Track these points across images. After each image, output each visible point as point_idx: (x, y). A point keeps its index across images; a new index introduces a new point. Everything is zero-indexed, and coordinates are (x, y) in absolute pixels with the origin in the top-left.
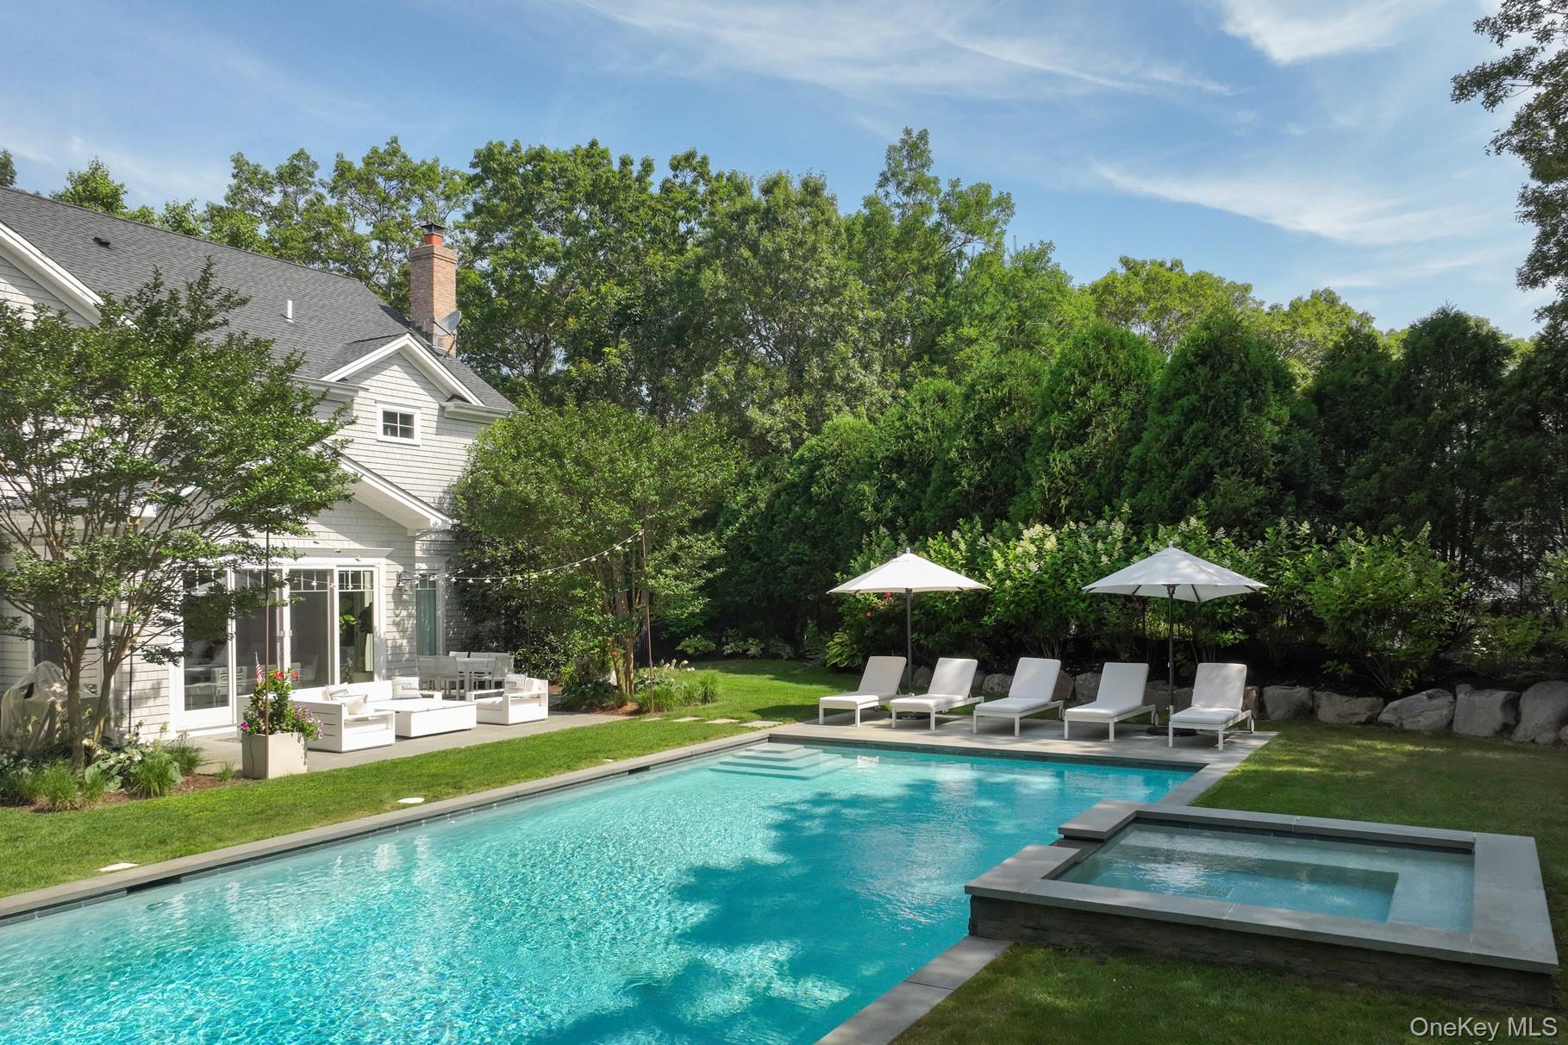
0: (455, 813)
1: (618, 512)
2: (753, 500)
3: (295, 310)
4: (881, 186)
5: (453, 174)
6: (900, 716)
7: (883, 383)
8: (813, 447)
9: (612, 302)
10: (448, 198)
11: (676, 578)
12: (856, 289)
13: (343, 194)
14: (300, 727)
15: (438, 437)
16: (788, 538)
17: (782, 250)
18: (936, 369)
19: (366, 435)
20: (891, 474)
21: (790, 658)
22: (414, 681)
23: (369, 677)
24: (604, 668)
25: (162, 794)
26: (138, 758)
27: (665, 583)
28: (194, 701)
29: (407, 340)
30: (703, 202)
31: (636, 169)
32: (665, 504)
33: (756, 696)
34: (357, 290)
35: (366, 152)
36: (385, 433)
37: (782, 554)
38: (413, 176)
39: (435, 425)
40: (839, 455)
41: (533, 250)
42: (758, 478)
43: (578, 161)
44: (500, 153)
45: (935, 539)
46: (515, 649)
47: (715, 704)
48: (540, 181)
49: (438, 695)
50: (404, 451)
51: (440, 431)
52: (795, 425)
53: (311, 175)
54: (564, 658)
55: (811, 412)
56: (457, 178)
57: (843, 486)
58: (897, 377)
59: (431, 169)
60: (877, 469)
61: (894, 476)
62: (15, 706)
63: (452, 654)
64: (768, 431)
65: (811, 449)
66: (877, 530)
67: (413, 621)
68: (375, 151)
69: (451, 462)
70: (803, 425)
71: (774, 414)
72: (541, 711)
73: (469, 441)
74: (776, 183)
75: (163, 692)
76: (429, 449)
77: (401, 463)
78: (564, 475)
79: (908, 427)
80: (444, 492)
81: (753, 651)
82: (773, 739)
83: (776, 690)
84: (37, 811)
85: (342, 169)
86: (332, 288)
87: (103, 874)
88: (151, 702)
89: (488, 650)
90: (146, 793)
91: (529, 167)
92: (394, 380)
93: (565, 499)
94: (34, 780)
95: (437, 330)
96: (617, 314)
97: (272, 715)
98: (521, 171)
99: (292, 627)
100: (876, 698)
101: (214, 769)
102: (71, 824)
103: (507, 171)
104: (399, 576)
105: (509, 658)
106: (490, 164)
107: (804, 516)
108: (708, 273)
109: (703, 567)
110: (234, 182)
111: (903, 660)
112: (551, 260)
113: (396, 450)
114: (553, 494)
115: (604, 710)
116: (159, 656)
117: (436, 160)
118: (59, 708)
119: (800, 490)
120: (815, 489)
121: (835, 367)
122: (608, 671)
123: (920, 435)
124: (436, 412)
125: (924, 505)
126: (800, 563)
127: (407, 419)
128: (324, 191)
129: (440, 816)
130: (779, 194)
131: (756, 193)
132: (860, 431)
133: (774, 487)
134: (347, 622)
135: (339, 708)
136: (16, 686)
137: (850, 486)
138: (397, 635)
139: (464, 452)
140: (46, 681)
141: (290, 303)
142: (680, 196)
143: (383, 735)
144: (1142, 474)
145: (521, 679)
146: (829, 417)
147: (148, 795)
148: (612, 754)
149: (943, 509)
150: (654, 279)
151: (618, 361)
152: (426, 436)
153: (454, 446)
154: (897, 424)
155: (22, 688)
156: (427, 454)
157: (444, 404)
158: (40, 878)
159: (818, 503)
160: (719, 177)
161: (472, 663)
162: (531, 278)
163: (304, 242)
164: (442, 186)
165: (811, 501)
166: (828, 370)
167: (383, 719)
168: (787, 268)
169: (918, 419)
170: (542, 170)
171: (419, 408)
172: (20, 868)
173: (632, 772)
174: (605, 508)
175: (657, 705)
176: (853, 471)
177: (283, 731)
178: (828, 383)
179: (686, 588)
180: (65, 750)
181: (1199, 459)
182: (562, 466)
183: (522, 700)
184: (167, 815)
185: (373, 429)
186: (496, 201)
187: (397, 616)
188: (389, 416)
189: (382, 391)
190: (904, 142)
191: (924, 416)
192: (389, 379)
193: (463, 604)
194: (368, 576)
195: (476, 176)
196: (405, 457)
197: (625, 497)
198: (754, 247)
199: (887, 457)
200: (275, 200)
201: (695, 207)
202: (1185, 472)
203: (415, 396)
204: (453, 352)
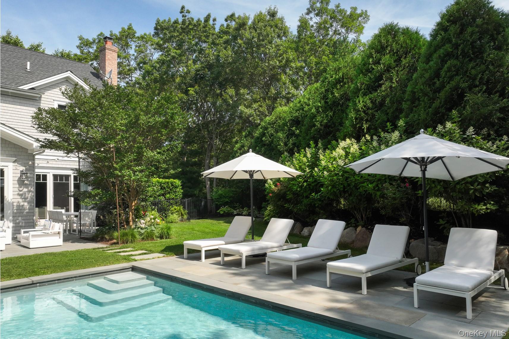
4: (307, 14)
29: (69, 74)
40: (275, 123)
42: (245, 137)
45: (299, 153)
60: (287, 126)
61: (294, 128)
67: (32, 194)
68: (123, 29)
79: (301, 105)
104: (22, 172)
120: (264, 139)
123: (307, 108)
138: (20, 200)
144: (413, 102)
146: (276, 108)
151: (193, 93)
181: (453, 83)
187: (20, 191)
188: (61, 107)
189: (57, 96)
199: (291, 120)
202: (442, 95)
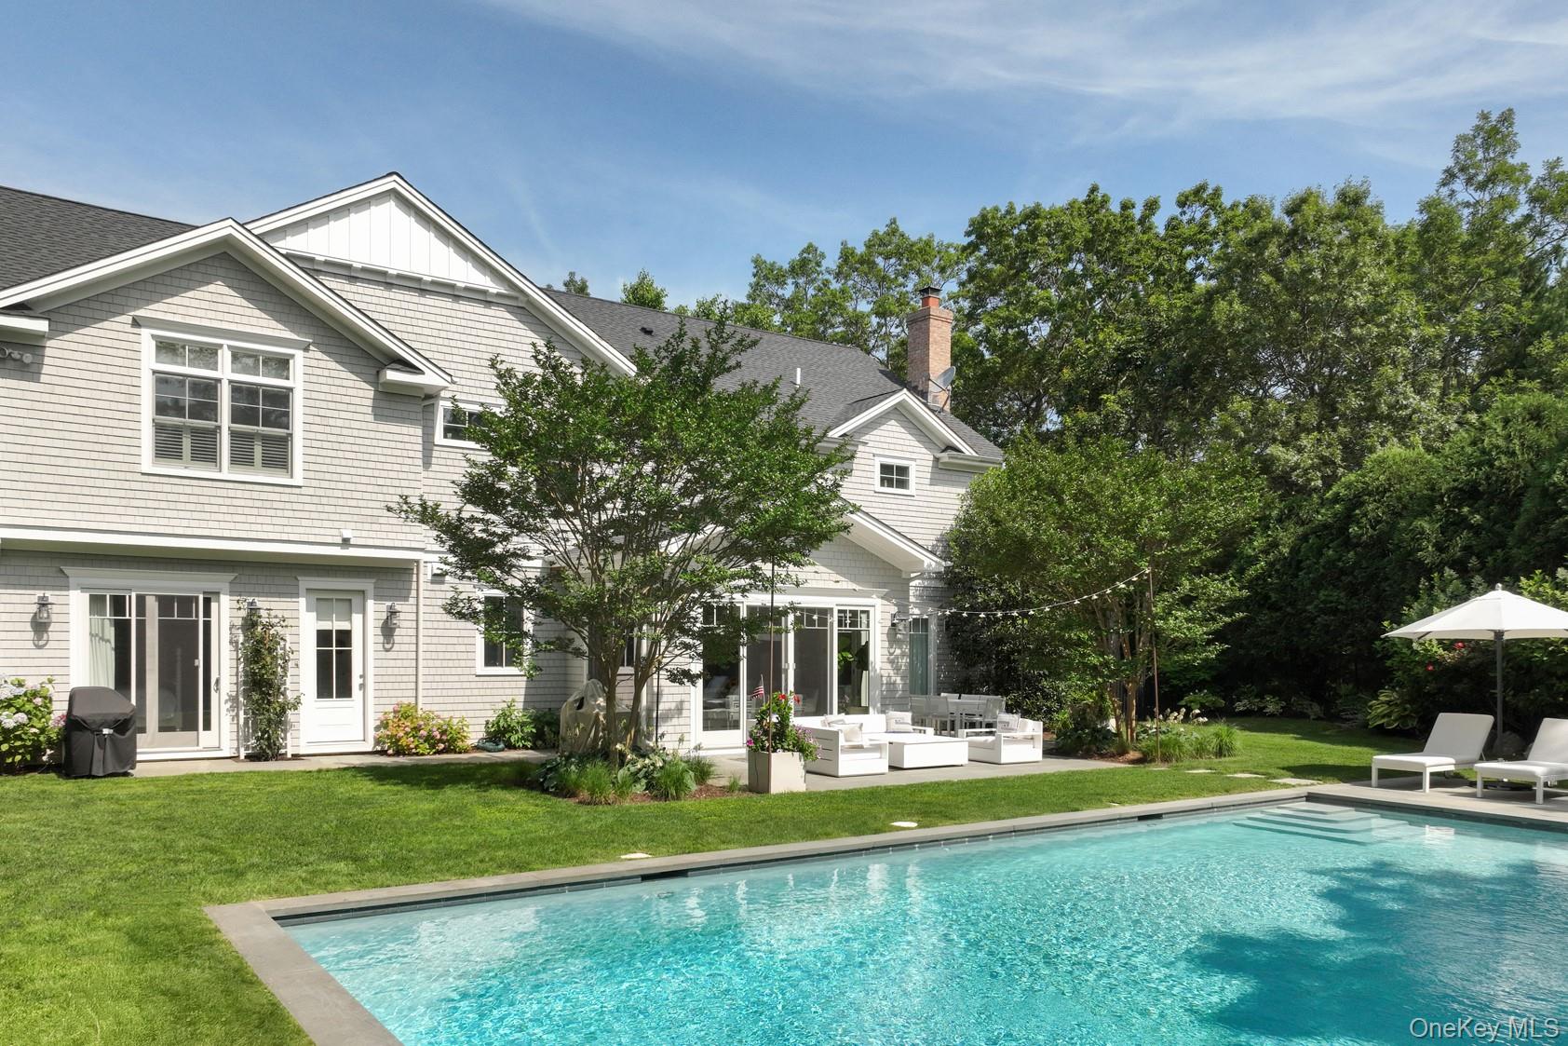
0: (949, 840)
1: (1122, 548)
2: (1274, 545)
3: (803, 377)
4: (1444, 184)
5: (948, 246)
6: (1487, 784)
7: (1444, 408)
8: (1351, 484)
9: (1110, 347)
10: (943, 270)
11: (1188, 620)
12: (1408, 304)
13: (847, 277)
14: (801, 748)
15: (932, 488)
16: (1317, 585)
17: (1310, 270)
18: (1524, 383)
19: (865, 487)
20: (1460, 507)
21: (1319, 718)
22: (908, 716)
23: (866, 711)
24: (1102, 715)
25: (678, 798)
26: (660, 764)
27: (1178, 624)
28: (711, 723)
29: (904, 395)
30: (1214, 234)
31: (1137, 213)
32: (1176, 540)
33: (1281, 753)
34: (858, 357)
35: (867, 236)
36: (882, 485)
37: (1310, 603)
38: (911, 251)
39: (929, 476)
40: (1386, 491)
41: (1027, 307)
42: (1280, 520)
43: (1075, 213)
44: (993, 218)
45: (1529, 578)
46: (1006, 693)
47: (1233, 759)
48: (1034, 239)
49: (930, 731)
50: (899, 501)
51: (934, 482)
52: (1326, 462)
53: (818, 264)
54: (1057, 706)
55: (1346, 446)
56: (952, 251)
57: (1393, 526)
58: (1466, 399)
59: (928, 243)
60: (1441, 502)
61: (1466, 509)
62: (570, 715)
63: (942, 694)
64: (1293, 469)
65: (1348, 486)
66: (1441, 573)
67: (906, 660)
68: (875, 234)
69: (944, 511)
70: (1338, 460)
71: (1300, 450)
72: (1035, 752)
73: (963, 491)
74: (1304, 201)
75: (685, 713)
76: (923, 499)
77: (896, 512)
78: (1063, 512)
79: (1483, 452)
80: (938, 541)
81: (1271, 708)
82: (1311, 798)
83: (1305, 749)
84: (580, 802)
85: (846, 255)
86: (836, 358)
87: (622, 860)
88: (675, 721)
89: (978, 693)
90: (666, 797)
91: (1024, 227)
92: (891, 434)
93: (1064, 535)
94: (580, 777)
95: (932, 387)
96: (1115, 360)
97: (774, 736)
98: (1016, 231)
99: (797, 660)
100: (1453, 761)
101: (724, 782)
102: (603, 816)
103: (1001, 234)
104: (894, 616)
105: (1002, 701)
106: (984, 230)
107: (1339, 560)
108: (1223, 305)
109: (1221, 610)
110: (753, 280)
111: (1488, 720)
112: (1045, 313)
113: (892, 501)
114: (1050, 530)
115: (1102, 757)
116: (681, 676)
117: (932, 236)
118: (601, 718)
119: (1337, 532)
120: (1353, 529)
121: (1380, 394)
122: (1107, 719)
123: (1504, 460)
124: (931, 464)
125: (1511, 541)
126: (1335, 611)
127: (903, 471)
128: (831, 278)
129: (934, 842)
130: (1309, 211)
131: (1278, 214)
132: (1415, 463)
133: (1300, 530)
134: (845, 659)
135: (836, 734)
136: (571, 699)
137: (1403, 524)
138: (892, 673)
139: (958, 502)
140: (593, 696)
141: (799, 370)
142: (1187, 231)
143: (878, 764)
145: (1014, 719)
146: (1372, 450)
147: (666, 798)
148: (1116, 798)
149: (1541, 545)
150: (1157, 319)
151: (1117, 408)
152: (920, 487)
153: (947, 495)
154: (1469, 450)
155: (576, 701)
156: (921, 504)
157: (939, 455)
158: (573, 858)
159: (1358, 545)
160: (1234, 206)
161: (962, 704)
162: (1023, 335)
163: (812, 323)
164: (937, 259)
165: (1348, 543)
166: (1372, 400)
167: (877, 748)
168: (1321, 289)
169: (1501, 442)
170: (1037, 227)
171: (915, 460)
172: (558, 847)
173: (1142, 818)
174: (1106, 544)
175: (1163, 754)
176: (1405, 507)
177: (784, 750)
178: (1371, 414)
179: (1199, 631)
180: (606, 754)
182: (1061, 502)
183: (1014, 740)
184: (680, 816)
185: (871, 481)
186: (989, 266)
187: (891, 654)
188: (886, 469)
189: (880, 445)
190: (1478, 129)
191: (1508, 438)
192: (886, 434)
193: (954, 648)
194: (864, 616)
195: (970, 244)
196: (900, 507)
197: (1129, 533)
198: (1276, 273)
199: (1455, 489)
200: (788, 291)
201: (1206, 240)
203: (910, 449)
204: (947, 408)
